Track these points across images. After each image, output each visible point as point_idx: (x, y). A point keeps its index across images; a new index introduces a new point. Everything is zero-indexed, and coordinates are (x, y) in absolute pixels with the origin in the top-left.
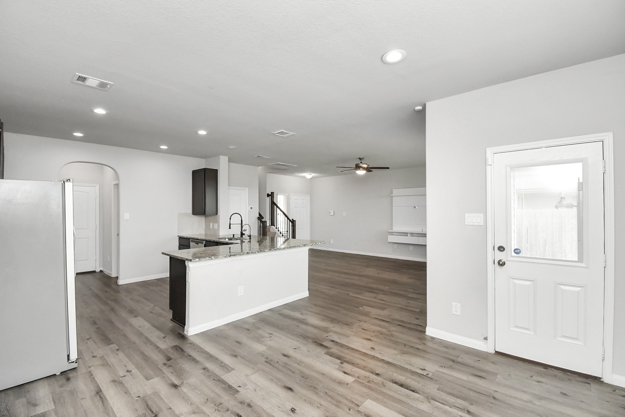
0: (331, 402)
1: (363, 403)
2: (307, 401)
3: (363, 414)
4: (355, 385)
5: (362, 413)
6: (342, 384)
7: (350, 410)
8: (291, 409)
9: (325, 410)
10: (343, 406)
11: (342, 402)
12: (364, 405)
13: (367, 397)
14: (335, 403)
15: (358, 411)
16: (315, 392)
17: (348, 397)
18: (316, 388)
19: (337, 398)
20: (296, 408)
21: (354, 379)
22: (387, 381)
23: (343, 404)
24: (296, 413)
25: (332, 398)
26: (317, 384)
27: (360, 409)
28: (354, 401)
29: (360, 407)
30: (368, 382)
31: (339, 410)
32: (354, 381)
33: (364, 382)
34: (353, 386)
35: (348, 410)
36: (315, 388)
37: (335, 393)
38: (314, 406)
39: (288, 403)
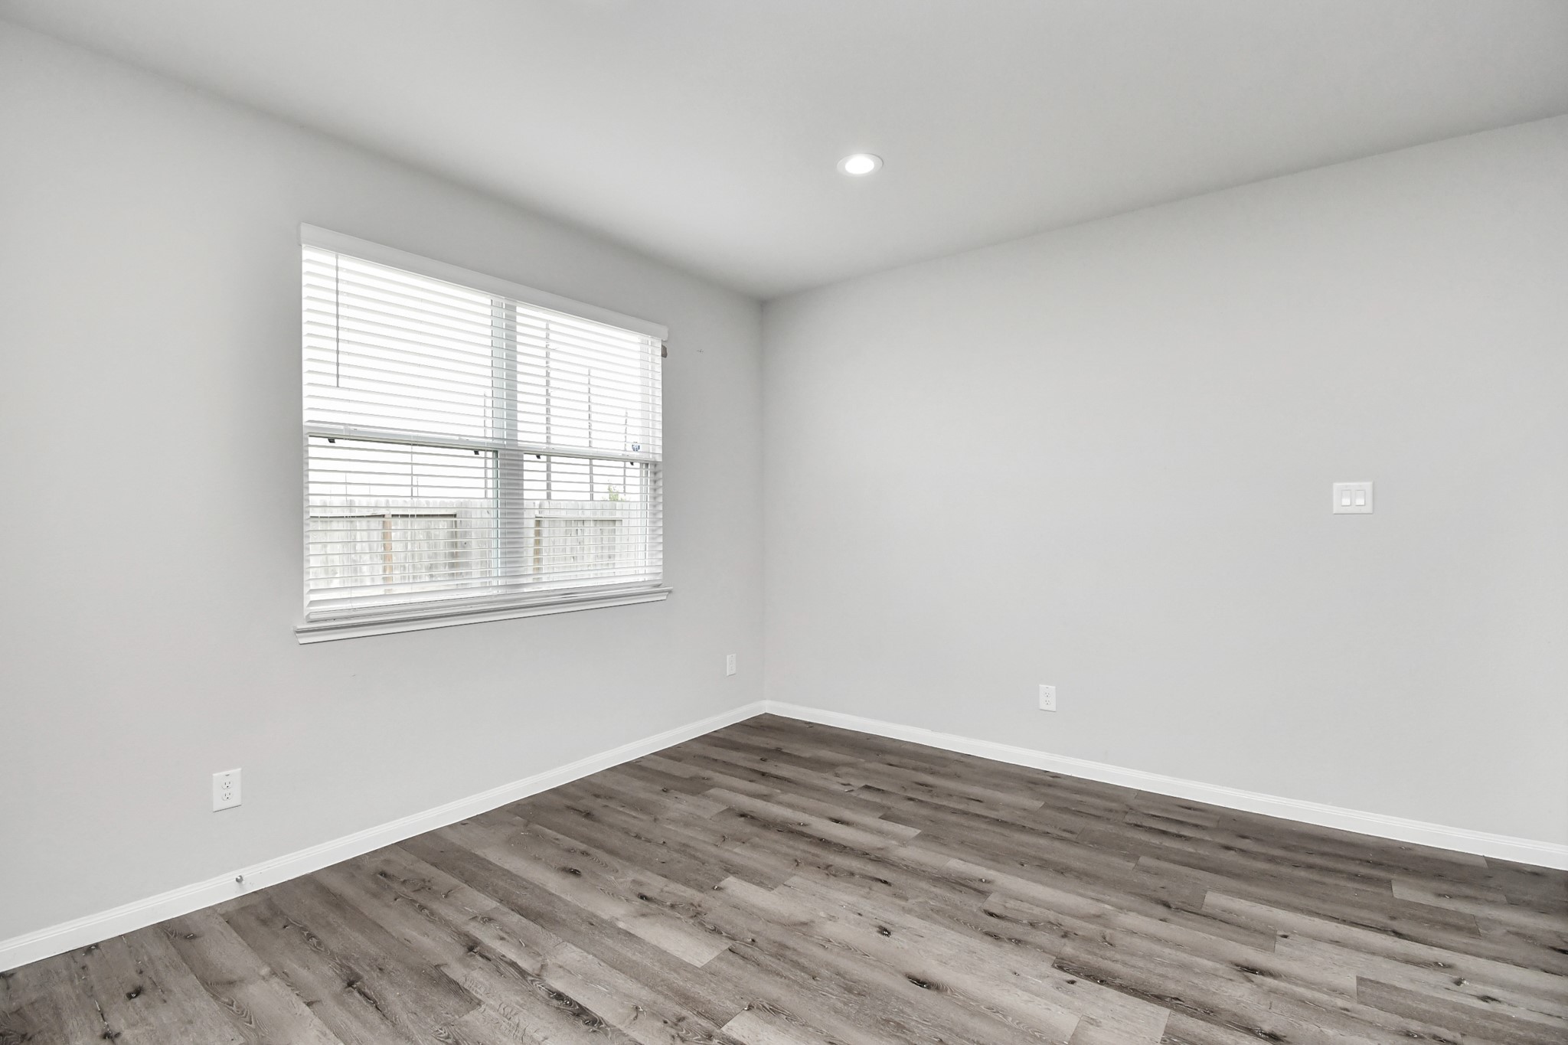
0: (799, 954)
1: (719, 958)
2: (859, 952)
3: (724, 934)
4: (728, 1003)
5: (727, 937)
6: (767, 1006)
7: (753, 940)
8: (889, 933)
9: (811, 936)
10: (769, 946)
11: (771, 956)
12: (716, 954)
13: (701, 972)
14: (788, 953)
15: (733, 939)
16: (844, 978)
17: (752, 968)
18: (845, 989)
19: (782, 964)
20: (880, 935)
21: (724, 1029)
22: (619, 1027)
23: (767, 951)
24: (876, 927)
25: (797, 965)
26: (845, 1004)
27: (726, 944)
28: (741, 962)
29: (727, 947)
30: (681, 1019)
31: (778, 939)
32: (725, 1022)
33: (696, 1018)
34: (733, 1001)
35: (757, 940)
36: (849, 990)
37: (789, 979)
38: (839, 943)
39: (906, 947)
